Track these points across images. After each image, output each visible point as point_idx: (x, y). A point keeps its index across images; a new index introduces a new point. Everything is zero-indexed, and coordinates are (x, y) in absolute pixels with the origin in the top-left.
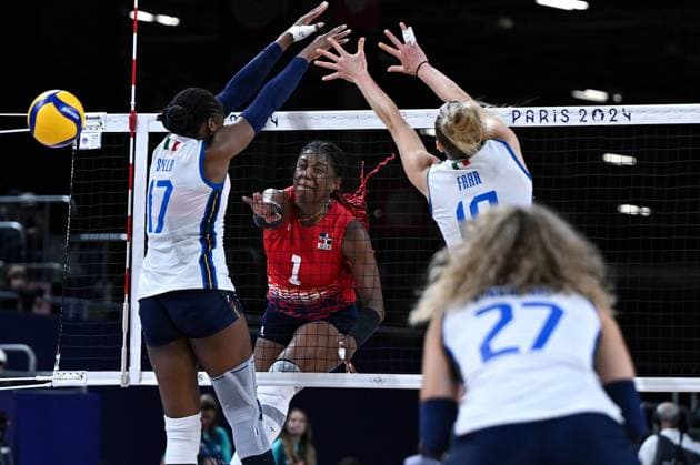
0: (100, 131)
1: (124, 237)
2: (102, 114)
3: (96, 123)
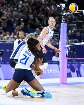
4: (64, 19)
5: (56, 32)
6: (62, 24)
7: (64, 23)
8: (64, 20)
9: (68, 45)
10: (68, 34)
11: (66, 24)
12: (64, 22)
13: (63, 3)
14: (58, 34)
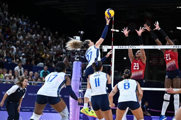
0: (107, 49)
1: (110, 65)
2: (107, 46)
3: (106, 47)
4: (79, 56)
5: (68, 72)
6: (75, 62)
7: (77, 61)
8: (77, 58)
9: (82, 90)
10: (82, 75)
11: (80, 63)
12: (78, 59)
13: (77, 36)
14: (70, 75)
